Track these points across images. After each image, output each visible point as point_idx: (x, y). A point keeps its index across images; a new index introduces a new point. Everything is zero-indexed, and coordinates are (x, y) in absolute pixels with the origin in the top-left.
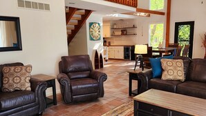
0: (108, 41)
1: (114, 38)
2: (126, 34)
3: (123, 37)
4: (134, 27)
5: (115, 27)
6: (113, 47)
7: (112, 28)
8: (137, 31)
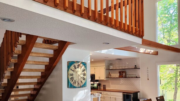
0: (103, 84)
1: (111, 81)
2: (125, 77)
3: (122, 80)
4: (136, 68)
5: (111, 67)
6: (108, 93)
7: (108, 69)
8: (141, 73)
